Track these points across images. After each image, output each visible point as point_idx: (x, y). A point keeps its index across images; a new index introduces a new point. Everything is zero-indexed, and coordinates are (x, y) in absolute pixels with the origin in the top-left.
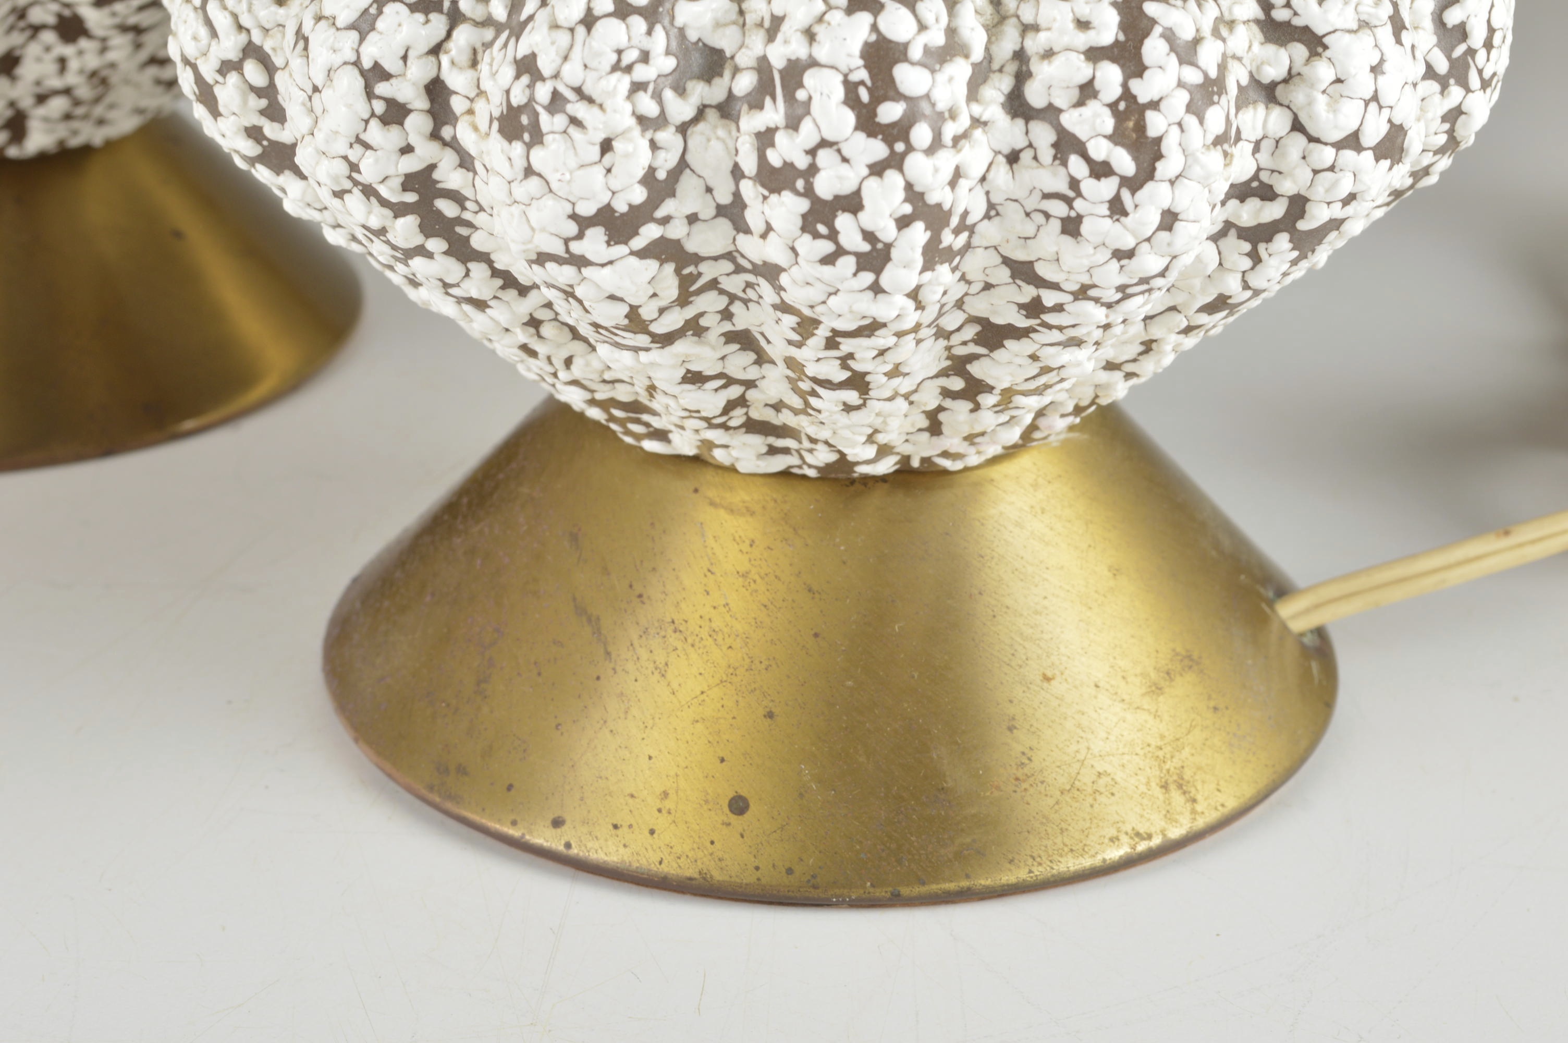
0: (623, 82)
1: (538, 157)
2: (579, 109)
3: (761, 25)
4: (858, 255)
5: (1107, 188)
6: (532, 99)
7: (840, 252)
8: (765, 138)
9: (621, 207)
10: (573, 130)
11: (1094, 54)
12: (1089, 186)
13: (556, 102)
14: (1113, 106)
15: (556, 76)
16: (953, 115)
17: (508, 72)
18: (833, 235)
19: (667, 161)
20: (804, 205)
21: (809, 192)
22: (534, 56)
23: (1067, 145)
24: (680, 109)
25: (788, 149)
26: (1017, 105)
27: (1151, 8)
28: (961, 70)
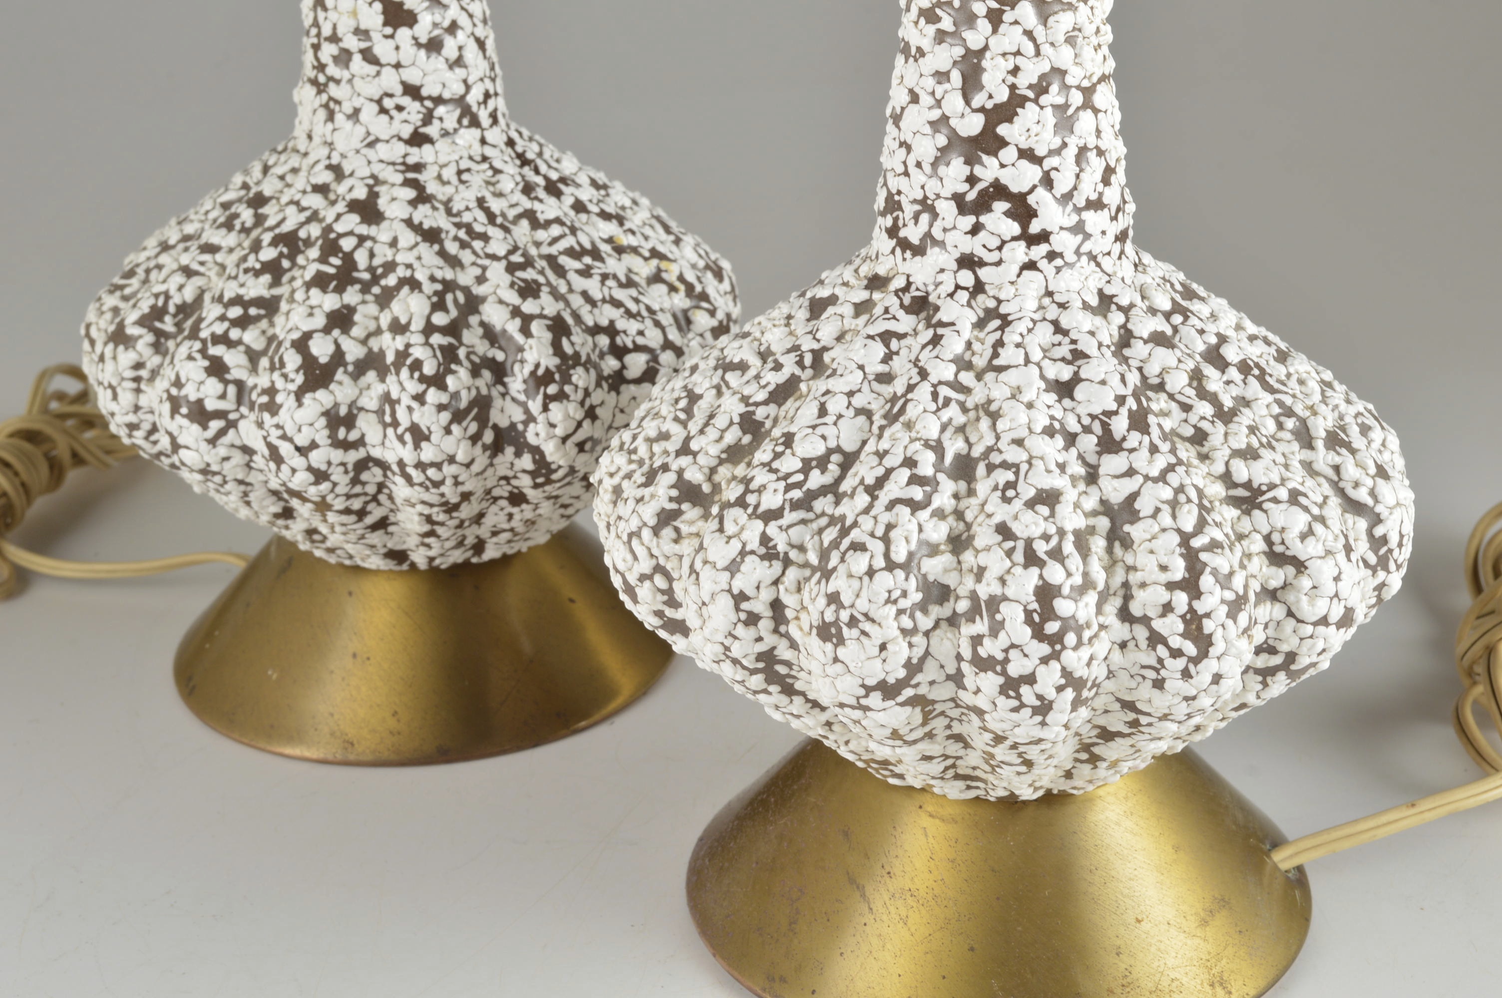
0: (892, 610)
1: (841, 652)
2: (867, 626)
3: (971, 571)
4: (1033, 707)
5: (1181, 663)
6: (838, 619)
7: (1022, 705)
8: (977, 640)
9: (891, 680)
10: (863, 638)
11: (1171, 586)
12: (1169, 662)
13: (853, 622)
14: (1183, 617)
15: (852, 606)
16: (1088, 625)
17: (822, 601)
18: (1018, 697)
19: (918, 652)
20: (1001, 680)
21: (1004, 673)
22: (838, 593)
23: (1156, 639)
24: (925, 623)
25: (991, 648)
26: (1125, 615)
27: (1203, 556)
28: (1092, 598)
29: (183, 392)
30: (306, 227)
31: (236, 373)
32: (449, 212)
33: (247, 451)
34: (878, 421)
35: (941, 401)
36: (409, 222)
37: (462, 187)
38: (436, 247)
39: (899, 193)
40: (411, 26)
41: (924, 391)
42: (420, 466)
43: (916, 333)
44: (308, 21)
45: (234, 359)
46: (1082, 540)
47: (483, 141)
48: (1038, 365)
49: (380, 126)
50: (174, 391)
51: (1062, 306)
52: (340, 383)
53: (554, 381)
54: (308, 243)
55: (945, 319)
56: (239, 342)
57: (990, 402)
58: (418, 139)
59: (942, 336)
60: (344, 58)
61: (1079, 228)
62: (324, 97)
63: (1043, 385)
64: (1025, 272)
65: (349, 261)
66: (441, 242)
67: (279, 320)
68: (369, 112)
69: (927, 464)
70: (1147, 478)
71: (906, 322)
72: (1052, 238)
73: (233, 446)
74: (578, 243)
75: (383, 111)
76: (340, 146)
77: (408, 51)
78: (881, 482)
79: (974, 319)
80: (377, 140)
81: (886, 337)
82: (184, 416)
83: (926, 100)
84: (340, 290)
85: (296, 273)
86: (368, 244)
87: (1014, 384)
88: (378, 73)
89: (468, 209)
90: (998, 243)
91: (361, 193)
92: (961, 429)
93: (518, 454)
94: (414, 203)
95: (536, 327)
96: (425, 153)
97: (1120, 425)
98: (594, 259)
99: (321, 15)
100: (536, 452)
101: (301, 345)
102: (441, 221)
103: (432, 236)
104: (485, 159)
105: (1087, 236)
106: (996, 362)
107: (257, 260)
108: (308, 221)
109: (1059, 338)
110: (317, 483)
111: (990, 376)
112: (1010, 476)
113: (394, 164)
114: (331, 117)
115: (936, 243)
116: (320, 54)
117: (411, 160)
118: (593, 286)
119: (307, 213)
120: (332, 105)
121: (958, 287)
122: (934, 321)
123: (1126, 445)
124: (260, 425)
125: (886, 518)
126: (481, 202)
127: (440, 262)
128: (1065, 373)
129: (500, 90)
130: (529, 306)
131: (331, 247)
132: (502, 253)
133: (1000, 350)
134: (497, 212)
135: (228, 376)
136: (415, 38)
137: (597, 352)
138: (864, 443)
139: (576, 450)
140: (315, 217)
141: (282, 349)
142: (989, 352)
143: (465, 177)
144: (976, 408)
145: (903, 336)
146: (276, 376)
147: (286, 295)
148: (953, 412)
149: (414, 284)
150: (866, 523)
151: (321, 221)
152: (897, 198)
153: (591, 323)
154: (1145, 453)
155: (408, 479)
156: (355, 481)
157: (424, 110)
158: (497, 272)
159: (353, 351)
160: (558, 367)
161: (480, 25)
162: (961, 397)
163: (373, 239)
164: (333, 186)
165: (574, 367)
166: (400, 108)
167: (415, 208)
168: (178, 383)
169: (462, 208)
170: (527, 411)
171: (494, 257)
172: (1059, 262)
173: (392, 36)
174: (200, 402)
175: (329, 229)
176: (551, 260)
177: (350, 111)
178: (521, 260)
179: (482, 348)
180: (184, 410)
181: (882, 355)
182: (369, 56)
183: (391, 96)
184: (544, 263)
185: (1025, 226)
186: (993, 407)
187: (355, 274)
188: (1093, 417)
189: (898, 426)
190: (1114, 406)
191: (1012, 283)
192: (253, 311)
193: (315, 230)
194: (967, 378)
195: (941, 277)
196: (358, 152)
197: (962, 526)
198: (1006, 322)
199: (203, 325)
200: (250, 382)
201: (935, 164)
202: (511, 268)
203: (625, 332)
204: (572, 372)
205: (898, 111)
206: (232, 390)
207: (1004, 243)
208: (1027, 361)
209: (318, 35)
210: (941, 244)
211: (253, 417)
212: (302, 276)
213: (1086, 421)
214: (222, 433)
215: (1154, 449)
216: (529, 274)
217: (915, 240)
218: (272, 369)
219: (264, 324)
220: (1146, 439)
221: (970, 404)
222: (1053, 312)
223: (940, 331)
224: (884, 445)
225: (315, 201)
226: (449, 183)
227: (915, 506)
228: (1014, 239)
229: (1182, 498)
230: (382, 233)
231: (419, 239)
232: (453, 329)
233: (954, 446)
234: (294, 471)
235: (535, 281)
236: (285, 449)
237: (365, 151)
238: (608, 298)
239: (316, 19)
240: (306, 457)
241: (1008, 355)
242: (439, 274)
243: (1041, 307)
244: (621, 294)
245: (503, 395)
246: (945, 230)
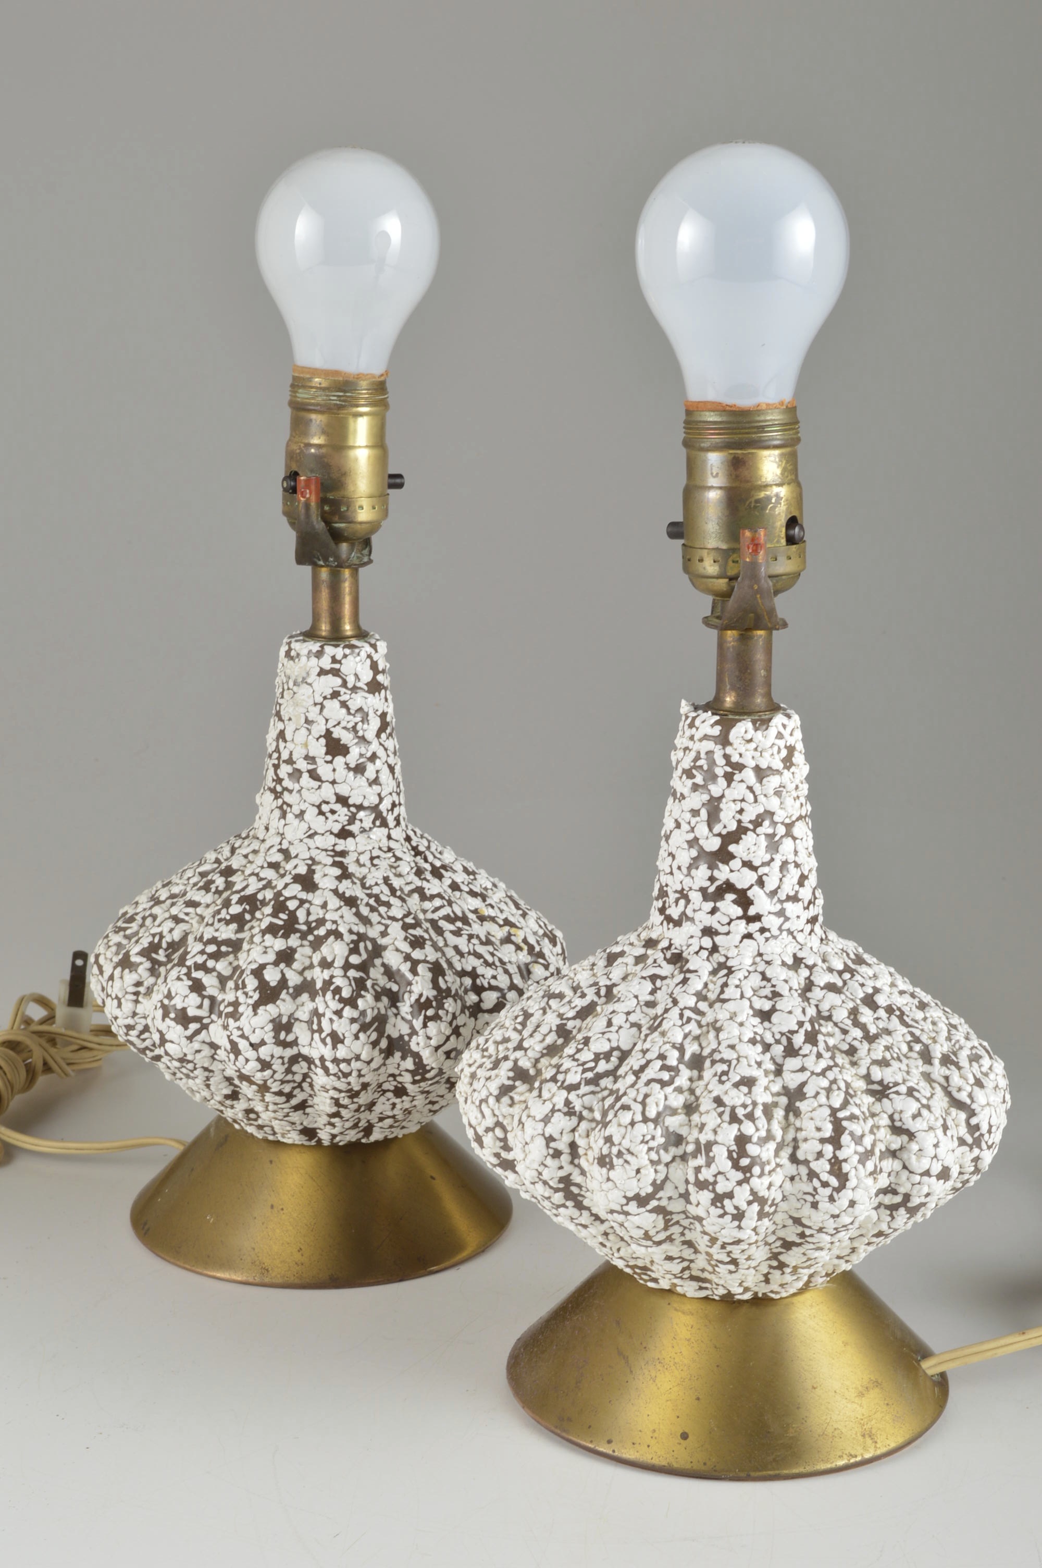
0: (645, 1147)
1: (612, 1174)
2: (628, 1157)
3: (697, 1126)
4: (733, 1215)
5: (828, 1191)
6: (610, 1152)
8: (698, 1170)
9: (643, 1194)
10: (625, 1165)
11: (823, 1141)
12: (820, 1190)
13: (620, 1154)
14: (829, 1161)
15: (620, 1144)
16: (769, 1163)
17: (601, 1141)
18: (723, 1207)
19: (661, 1177)
20: (712, 1195)
21: (714, 1191)
22: (611, 1136)
23: (812, 1175)
24: (666, 1158)
25: (706, 1174)
26: (794, 1159)
27: (845, 1123)
28: (772, 1146)
29: (173, 1002)
30: (263, 892)
31: (210, 991)
32: (363, 886)
33: (214, 1046)
34: (645, 1031)
35: (685, 1019)
36: (335, 892)
37: (373, 869)
38: (354, 910)
39: (667, 885)
40: (345, 756)
41: (675, 1013)
42: (336, 1061)
43: (673, 976)
44: (271, 748)
45: (209, 981)
46: (768, 1110)
47: (389, 837)
48: (749, 999)
49: (319, 824)
50: (166, 1002)
51: (768, 963)
52: (284, 1000)
53: (432, 1007)
54: (264, 903)
55: (692, 968)
56: (214, 970)
57: (716, 1021)
58: (344, 834)
59: (689, 979)
60: (296, 775)
61: (781, 913)
62: (280, 801)
63: (751, 1012)
64: (745, 940)
65: (293, 916)
66: (357, 907)
67: (242, 956)
68: (311, 813)
69: (673, 1058)
70: (813, 1073)
71: (666, 969)
72: (763, 919)
73: (204, 1042)
74: (453, 912)
75: (321, 813)
76: (289, 836)
77: (342, 772)
78: (643, 1068)
79: (711, 969)
80: (316, 833)
81: (653, 978)
82: (172, 1019)
83: (685, 827)
84: (286, 936)
85: (254, 923)
86: (306, 905)
87: (732, 1011)
88: (320, 787)
89: (377, 884)
90: (728, 920)
91: (302, 870)
92: (697, 1038)
93: (403, 1058)
94: (339, 878)
95: (420, 969)
96: (349, 844)
97: (799, 1039)
98: (463, 924)
99: (282, 745)
100: (417, 1056)
101: (258, 973)
102: (358, 892)
103: (351, 902)
104: (390, 849)
105: (787, 919)
106: (722, 997)
107: (228, 913)
108: (264, 888)
109: (764, 983)
110: (262, 1070)
111: (718, 1005)
112: (724, 1067)
113: (326, 850)
114: (284, 815)
115: (688, 919)
116: (278, 771)
117: (338, 848)
118: (462, 942)
119: (264, 882)
120: (285, 807)
121: (701, 948)
122: (685, 969)
123: (801, 1052)
124: (226, 1027)
125: (644, 1090)
126: (386, 880)
127: (356, 920)
128: (767, 1006)
129: (402, 802)
130: (417, 954)
131: (280, 906)
132: (399, 916)
133: (725, 989)
134: (398, 888)
135: (204, 993)
136: (347, 764)
137: (463, 988)
138: (635, 1045)
139: (444, 1057)
140: (269, 885)
141: (244, 975)
142: (719, 990)
143: (376, 862)
144: (708, 1025)
145: (665, 978)
146: (239, 993)
147: (247, 939)
148: (692, 1027)
149: (338, 935)
150: (632, 1093)
151: (273, 888)
152: (665, 889)
153: (459, 969)
154: (813, 1057)
155: (326, 1070)
156: (288, 1071)
157: (349, 814)
158: (395, 929)
159: (294, 979)
160: (435, 997)
161: (392, 756)
162: (698, 1018)
163: (310, 902)
164: (283, 864)
165: (446, 998)
166: (333, 812)
167: (341, 882)
168: (169, 996)
169: (373, 883)
170: (412, 1027)
171: (393, 919)
172: (767, 934)
173: (331, 762)
174: (184, 1010)
175: (279, 894)
176: (433, 923)
177: (298, 812)
178: (413, 921)
179: (383, 981)
180: (172, 1015)
181: (650, 989)
182: (314, 775)
183: (327, 803)
184: (428, 925)
185: (745, 910)
186: (718, 1025)
187: (297, 926)
188: (782, 1034)
189: (656, 1034)
190: (796, 1028)
191: (736, 947)
192: (224, 949)
193: (269, 894)
194: (703, 1006)
195: (691, 941)
196: (301, 841)
197: (693, 1098)
198: (730, 971)
199: (188, 957)
200: (220, 998)
201: (689, 868)
202: (406, 927)
203: (483, 976)
204: (445, 1001)
205: (668, 832)
206: (207, 1002)
207: (731, 920)
208: (742, 996)
209: (279, 758)
210: (692, 920)
211: (220, 1022)
212: (259, 926)
213: (778, 1036)
214: (197, 1032)
215: (819, 1056)
216: (418, 932)
217: (676, 916)
218: (237, 988)
219: (231, 958)
220: (815, 1049)
221: (704, 1022)
222: (761, 967)
223: (688, 975)
224: (647, 1045)
225: (270, 874)
226: (364, 865)
227: (663, 1084)
228: (738, 918)
229: (834, 1087)
230: (317, 899)
231: (342, 903)
232: (363, 967)
233: (691, 1049)
234: (247, 1060)
235: (422, 937)
236: (243, 1045)
237: (306, 840)
238: (472, 951)
239: (277, 746)
240: (257, 1051)
241: (730, 992)
242: (355, 929)
243: (754, 963)
244: (481, 949)
245: (396, 1015)
246: (694, 911)
